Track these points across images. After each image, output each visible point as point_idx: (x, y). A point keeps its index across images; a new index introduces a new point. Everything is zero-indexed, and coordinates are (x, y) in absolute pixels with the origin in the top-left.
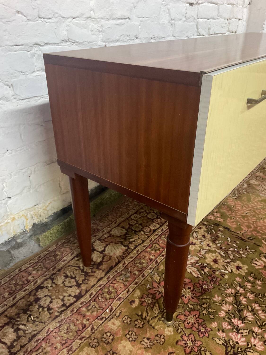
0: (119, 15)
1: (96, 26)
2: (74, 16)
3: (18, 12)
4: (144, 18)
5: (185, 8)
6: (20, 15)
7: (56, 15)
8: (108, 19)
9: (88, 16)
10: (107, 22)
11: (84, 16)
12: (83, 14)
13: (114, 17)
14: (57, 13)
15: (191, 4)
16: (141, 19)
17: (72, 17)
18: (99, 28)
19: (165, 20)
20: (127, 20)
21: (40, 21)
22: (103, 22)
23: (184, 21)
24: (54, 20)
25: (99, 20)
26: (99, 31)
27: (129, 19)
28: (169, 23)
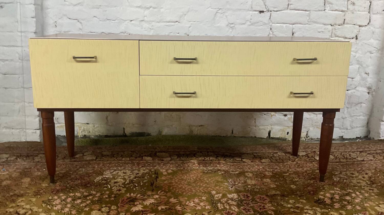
0: (168, 19)
1: (147, 25)
2: (131, 20)
3: (95, 17)
4: (194, 22)
5: (251, 15)
6: (96, 18)
7: (118, 19)
8: (159, 22)
9: (142, 20)
10: (158, 24)
11: (139, 20)
12: (138, 19)
13: (165, 21)
14: (118, 18)
15: (261, 12)
16: (192, 23)
17: (129, 20)
18: (150, 27)
19: (223, 23)
20: (177, 23)
21: (108, 21)
22: (153, 23)
23: (250, 25)
24: (116, 21)
25: (151, 22)
26: (150, 29)
27: (179, 22)
28: (227, 26)
